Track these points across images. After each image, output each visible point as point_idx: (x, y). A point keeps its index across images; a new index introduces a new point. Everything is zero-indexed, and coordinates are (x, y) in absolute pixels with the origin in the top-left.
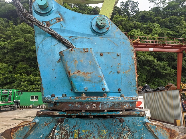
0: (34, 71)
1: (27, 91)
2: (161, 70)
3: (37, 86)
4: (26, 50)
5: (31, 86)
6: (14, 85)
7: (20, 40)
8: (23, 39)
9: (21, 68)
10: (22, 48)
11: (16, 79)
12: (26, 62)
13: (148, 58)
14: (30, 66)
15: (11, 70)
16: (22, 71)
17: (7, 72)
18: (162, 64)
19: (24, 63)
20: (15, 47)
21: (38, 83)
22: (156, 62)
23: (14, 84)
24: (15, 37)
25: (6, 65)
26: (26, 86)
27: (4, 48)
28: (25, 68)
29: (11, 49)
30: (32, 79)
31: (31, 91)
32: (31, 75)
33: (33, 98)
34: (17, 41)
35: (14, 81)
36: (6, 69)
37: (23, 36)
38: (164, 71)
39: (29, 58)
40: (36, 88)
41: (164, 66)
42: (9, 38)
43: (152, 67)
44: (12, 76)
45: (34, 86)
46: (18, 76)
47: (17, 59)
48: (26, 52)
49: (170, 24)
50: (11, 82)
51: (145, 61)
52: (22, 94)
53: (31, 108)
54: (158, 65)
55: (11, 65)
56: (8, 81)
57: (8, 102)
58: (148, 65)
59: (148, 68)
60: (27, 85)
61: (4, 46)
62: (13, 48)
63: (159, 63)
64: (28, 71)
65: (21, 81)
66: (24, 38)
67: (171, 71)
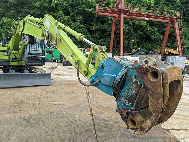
13: (142, 23)
18: (153, 30)
20: (18, 2)
29: (14, 4)
38: (154, 36)
41: (155, 31)
43: (144, 32)
48: (29, 8)
51: (139, 26)
54: (150, 30)
58: (141, 30)
59: (141, 33)
63: (151, 28)
67: (159, 36)
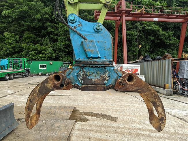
0: (40, 41)
1: (35, 60)
2: (165, 40)
3: (44, 55)
4: (30, 19)
5: (39, 55)
6: (23, 55)
7: (24, 9)
8: (26, 7)
9: (27, 37)
10: (26, 17)
11: (23, 48)
12: (32, 31)
13: (153, 27)
14: (36, 35)
15: (18, 39)
16: (29, 40)
17: (14, 42)
18: (167, 34)
19: (29, 32)
20: (20, 16)
21: (45, 52)
22: (161, 32)
23: (22, 53)
24: (18, 5)
25: (13, 34)
26: (33, 55)
27: (9, 17)
28: (31, 37)
29: (16, 18)
30: (39, 49)
31: (39, 60)
32: (37, 45)
33: (41, 66)
34: (21, 9)
35: (21, 50)
36: (13, 39)
37: (26, 4)
38: (168, 41)
39: (34, 27)
40: (43, 58)
41: (169, 36)
42: (12, 6)
43: (156, 37)
44: (20, 45)
45: (41, 55)
46: (26, 46)
47: (23, 29)
48: (31, 21)
50: (19, 51)
51: (150, 31)
52: (31, 62)
53: (40, 75)
54: (163, 35)
55: (17, 34)
56: (16, 50)
57: (20, 70)
58: (153, 35)
59: (153, 38)
60: (35, 54)
61: (8, 14)
62: (18, 17)
63: (164, 32)
64: (34, 41)
65: (29, 51)
66: (28, 6)
67: (175, 41)
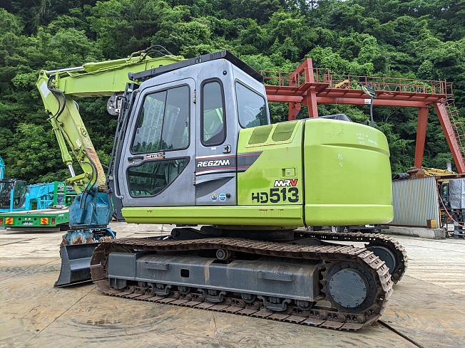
27: (30, 88)
49: (398, 34)
